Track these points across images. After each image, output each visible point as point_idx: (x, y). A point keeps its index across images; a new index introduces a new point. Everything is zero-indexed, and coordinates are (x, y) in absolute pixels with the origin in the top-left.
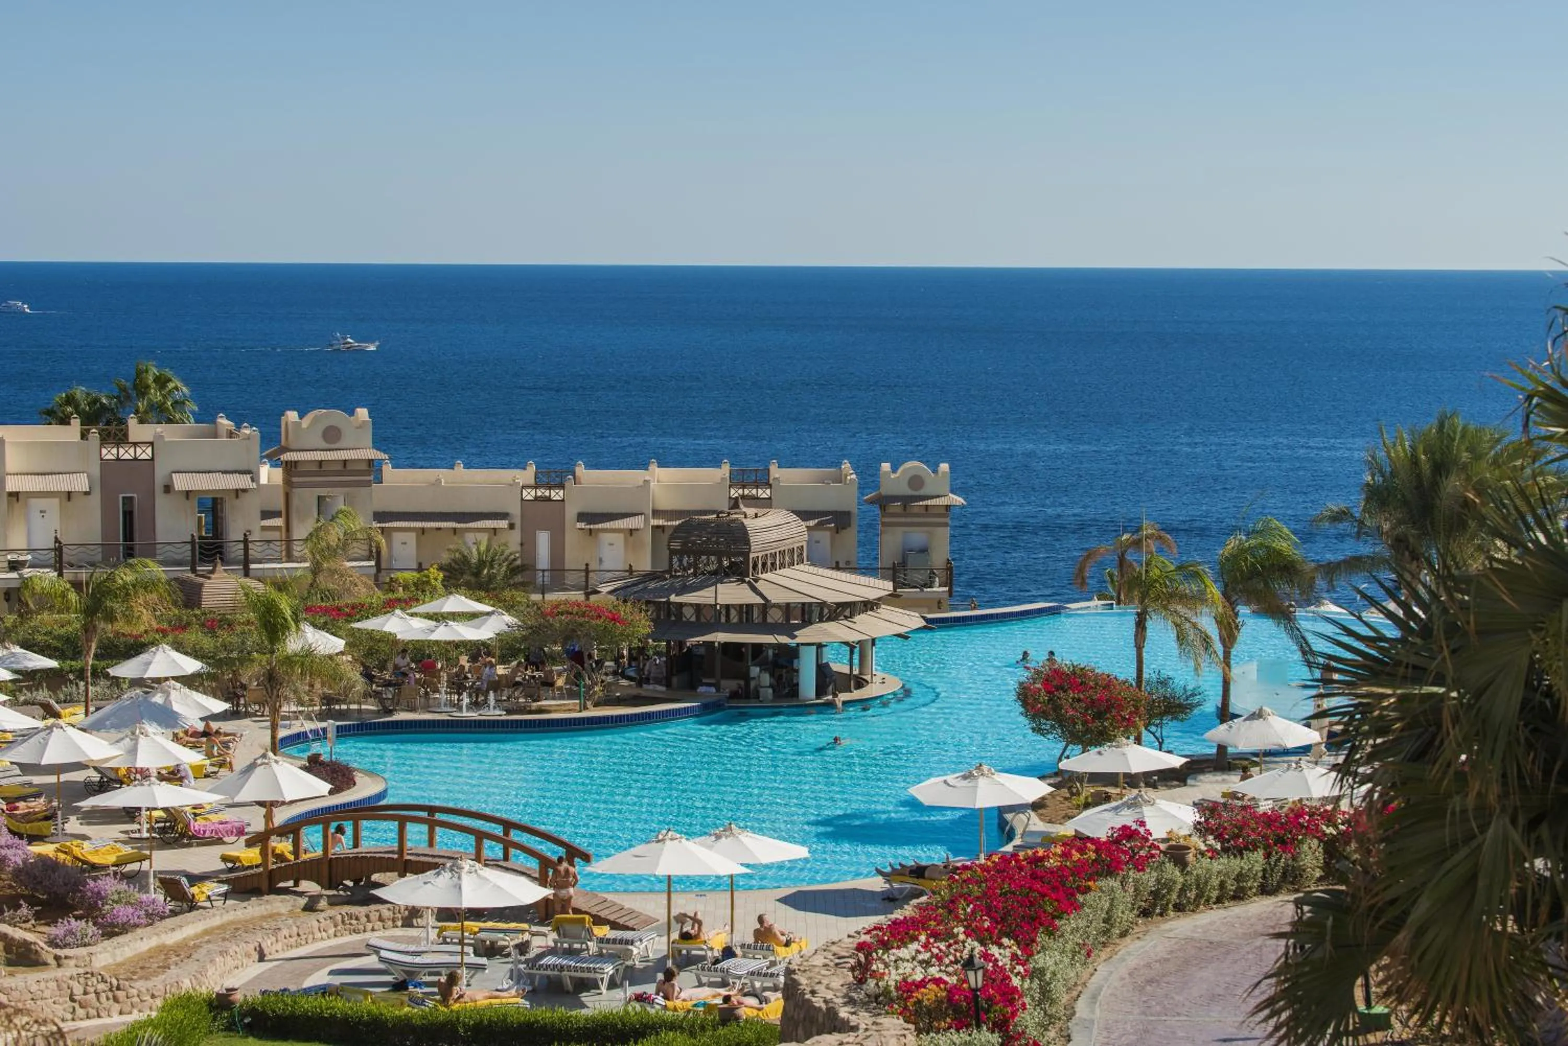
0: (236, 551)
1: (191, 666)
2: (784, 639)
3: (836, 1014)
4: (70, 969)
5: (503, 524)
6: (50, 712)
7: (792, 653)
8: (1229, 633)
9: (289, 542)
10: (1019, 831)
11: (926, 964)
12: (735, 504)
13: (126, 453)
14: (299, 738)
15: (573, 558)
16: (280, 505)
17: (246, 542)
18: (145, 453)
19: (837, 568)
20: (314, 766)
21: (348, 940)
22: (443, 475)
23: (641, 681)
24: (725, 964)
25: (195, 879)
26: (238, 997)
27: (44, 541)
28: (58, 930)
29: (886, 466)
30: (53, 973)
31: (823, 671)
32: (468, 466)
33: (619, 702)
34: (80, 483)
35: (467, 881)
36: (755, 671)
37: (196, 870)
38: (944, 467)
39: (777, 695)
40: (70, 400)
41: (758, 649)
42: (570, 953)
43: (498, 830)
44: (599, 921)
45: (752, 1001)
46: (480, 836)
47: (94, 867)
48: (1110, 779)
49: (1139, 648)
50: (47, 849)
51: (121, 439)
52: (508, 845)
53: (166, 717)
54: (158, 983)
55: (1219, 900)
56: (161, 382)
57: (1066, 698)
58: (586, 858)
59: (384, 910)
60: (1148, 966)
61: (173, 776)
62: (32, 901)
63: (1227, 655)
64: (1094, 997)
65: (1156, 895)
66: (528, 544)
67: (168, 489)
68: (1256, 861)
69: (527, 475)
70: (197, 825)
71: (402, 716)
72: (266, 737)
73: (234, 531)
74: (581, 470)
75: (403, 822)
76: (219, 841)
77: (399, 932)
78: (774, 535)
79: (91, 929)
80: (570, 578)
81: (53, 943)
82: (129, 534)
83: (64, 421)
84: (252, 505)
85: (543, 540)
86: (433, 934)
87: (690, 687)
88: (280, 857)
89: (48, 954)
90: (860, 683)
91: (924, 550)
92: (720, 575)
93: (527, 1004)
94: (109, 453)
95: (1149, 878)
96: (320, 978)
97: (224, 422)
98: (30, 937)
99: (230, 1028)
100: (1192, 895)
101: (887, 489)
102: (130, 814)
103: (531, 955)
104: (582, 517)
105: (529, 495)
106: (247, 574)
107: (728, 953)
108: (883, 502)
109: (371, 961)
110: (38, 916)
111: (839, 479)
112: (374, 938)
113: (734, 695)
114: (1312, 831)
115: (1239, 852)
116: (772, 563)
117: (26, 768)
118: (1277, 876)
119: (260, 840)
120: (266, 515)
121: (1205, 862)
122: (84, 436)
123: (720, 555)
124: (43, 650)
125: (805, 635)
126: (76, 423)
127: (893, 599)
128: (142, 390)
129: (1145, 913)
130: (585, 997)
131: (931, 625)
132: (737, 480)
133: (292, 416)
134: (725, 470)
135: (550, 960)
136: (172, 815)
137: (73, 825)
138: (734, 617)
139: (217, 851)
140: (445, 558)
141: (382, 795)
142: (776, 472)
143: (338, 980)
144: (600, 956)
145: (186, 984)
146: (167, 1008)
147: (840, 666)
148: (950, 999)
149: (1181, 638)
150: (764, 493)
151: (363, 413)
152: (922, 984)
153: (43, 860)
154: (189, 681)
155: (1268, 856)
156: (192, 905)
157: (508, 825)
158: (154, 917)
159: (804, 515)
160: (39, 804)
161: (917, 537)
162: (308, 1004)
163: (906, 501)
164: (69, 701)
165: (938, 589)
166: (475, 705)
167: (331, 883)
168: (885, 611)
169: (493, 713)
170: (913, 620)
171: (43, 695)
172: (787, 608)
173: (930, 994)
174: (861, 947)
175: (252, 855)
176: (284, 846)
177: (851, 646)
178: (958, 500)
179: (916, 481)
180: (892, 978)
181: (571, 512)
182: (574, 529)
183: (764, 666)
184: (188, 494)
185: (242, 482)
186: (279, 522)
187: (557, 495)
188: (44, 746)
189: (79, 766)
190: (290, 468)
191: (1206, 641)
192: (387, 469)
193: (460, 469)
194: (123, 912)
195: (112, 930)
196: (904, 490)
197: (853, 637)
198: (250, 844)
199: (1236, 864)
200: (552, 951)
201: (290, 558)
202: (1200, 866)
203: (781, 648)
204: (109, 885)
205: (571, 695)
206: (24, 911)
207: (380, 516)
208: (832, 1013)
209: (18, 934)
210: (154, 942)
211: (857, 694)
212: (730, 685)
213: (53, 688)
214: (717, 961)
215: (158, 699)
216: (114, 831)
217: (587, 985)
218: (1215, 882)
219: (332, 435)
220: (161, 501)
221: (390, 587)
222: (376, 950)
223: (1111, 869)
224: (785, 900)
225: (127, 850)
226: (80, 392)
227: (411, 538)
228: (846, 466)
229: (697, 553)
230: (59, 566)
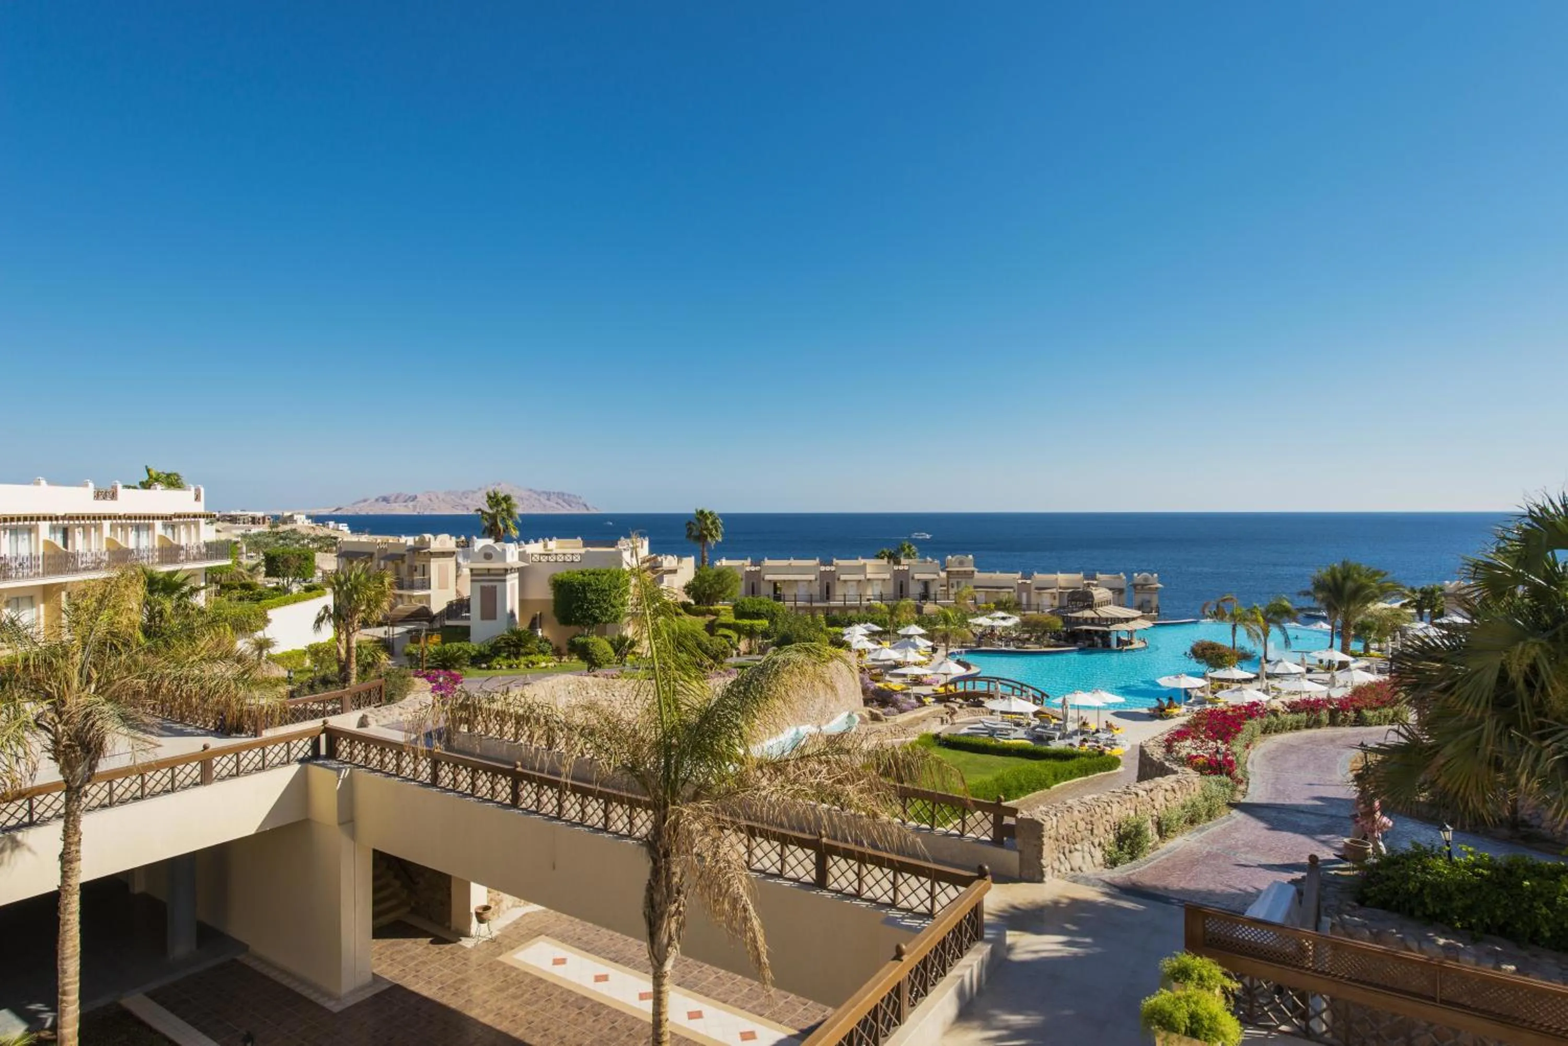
0: (933, 597)
1: (922, 631)
2: (1106, 629)
3: (1164, 765)
4: (889, 724)
5: (1011, 590)
6: (879, 643)
7: (1109, 633)
8: (1266, 634)
9: (948, 594)
10: (1193, 695)
11: (1195, 749)
12: (1089, 585)
13: (901, 568)
14: (953, 653)
15: (1034, 600)
16: (945, 583)
17: (936, 595)
18: (906, 568)
19: (1119, 605)
20: (959, 662)
21: (972, 718)
22: (992, 575)
23: (1059, 640)
24: (1097, 735)
25: (925, 696)
26: (942, 735)
27: (877, 592)
28: (886, 710)
29: (1136, 575)
30: (885, 724)
31: (1119, 639)
32: (1001, 572)
33: (1052, 647)
34: (887, 576)
35: (1013, 703)
36: (1096, 638)
37: (925, 693)
38: (1156, 575)
39: (1103, 645)
40: (883, 552)
41: (1096, 632)
42: (1044, 727)
43: (1019, 686)
44: (1054, 718)
45: (1108, 749)
46: (1014, 688)
47: (894, 691)
48: (1227, 680)
49: (1234, 636)
50: (881, 685)
51: (898, 563)
52: (1022, 691)
53: (915, 646)
54: (916, 728)
55: (1290, 729)
56: (909, 547)
57: (1209, 652)
58: (1048, 697)
59: (984, 709)
60: (1269, 752)
61: (918, 664)
62: (877, 701)
63: (1265, 640)
64: (1252, 763)
65: (1267, 727)
66: (1019, 596)
67: (913, 578)
68: (1304, 716)
69: (1019, 575)
70: (925, 679)
71: (983, 648)
72: (944, 653)
73: (932, 591)
74: (1035, 574)
75: (989, 682)
76: (931, 685)
77: (989, 717)
78: (1101, 596)
79: (896, 710)
80: (1033, 607)
81: (884, 714)
82: (901, 591)
83: (882, 558)
84: (937, 584)
85: (1024, 595)
86: (1000, 718)
87: (1074, 643)
88: (951, 691)
89: (883, 717)
90: (1131, 644)
91: (1149, 601)
92: (1084, 608)
93: (1032, 744)
94: (896, 568)
95: (1265, 721)
96: (965, 730)
97: (929, 559)
98: (878, 712)
99: (940, 745)
100: (1280, 727)
101: (1136, 581)
102: (904, 675)
103: (1032, 726)
104: (1037, 588)
105: (1020, 581)
106: (936, 603)
107: (1097, 731)
108: (1135, 586)
109: (980, 726)
110: (879, 705)
111: (1120, 578)
112: (982, 718)
113: (1089, 646)
114: (1324, 706)
115: (1297, 713)
116: (1101, 604)
117: (874, 660)
118: (1311, 722)
119: (945, 685)
120: (941, 586)
121: (1285, 716)
122: (889, 562)
123: (1084, 601)
124: (877, 624)
125: (1112, 628)
126: (886, 559)
127: (1142, 617)
128: (903, 550)
129: (1264, 732)
130: (1050, 742)
131: (1155, 625)
132: (1086, 578)
133: (949, 557)
134: (1082, 575)
135: (1038, 729)
136: (917, 676)
137: (888, 678)
138: (1089, 621)
139: (931, 688)
140: (995, 600)
141: (979, 673)
142: (1098, 576)
143: (971, 731)
144: (1054, 729)
145: (925, 731)
146: (921, 738)
147: (1124, 638)
148: (1209, 763)
149: (1249, 634)
150: (1095, 582)
151: (971, 557)
152: (1196, 757)
153: (879, 687)
154: (921, 636)
155: (1308, 714)
156: (925, 705)
157: (1022, 685)
158: (913, 708)
159: (1110, 589)
160: (878, 671)
161: (1147, 597)
162: (964, 739)
163: (1143, 585)
164: (884, 640)
165: (1154, 614)
166: (1006, 646)
167: (966, 700)
168: (1140, 621)
169: (1013, 649)
170: (1149, 624)
171: (877, 638)
172: (1107, 619)
173: (1201, 760)
174: (1167, 740)
175: (942, 690)
176: (952, 687)
177: (1128, 632)
178: (1160, 585)
179: (1146, 579)
180: (1184, 753)
181: (1033, 587)
182: (1034, 592)
183: (1100, 637)
184: (919, 580)
185: (935, 576)
186: (945, 588)
187: (1029, 582)
188: (879, 654)
189: (889, 660)
190: (949, 572)
191: (1258, 636)
192: (976, 573)
193: (998, 573)
194: (905, 706)
195: (902, 711)
196: (1142, 582)
197: (1129, 629)
198: (942, 686)
199: (1296, 717)
200: (1038, 726)
201: (948, 599)
202: (1283, 717)
203: (1105, 631)
204: (900, 697)
205: (1036, 643)
206: (875, 703)
207: (975, 587)
208: (1162, 764)
209: (875, 711)
210: (913, 716)
211: (1130, 647)
212: (1087, 643)
213: (880, 636)
214: (1093, 734)
215: (912, 640)
216: (900, 680)
217: (1052, 738)
218: (1289, 723)
219: (961, 563)
220: (911, 581)
221: (979, 608)
222: (983, 722)
223: (1251, 716)
224: (1114, 714)
225: (904, 686)
226: (885, 550)
227: (983, 594)
228: (1122, 574)
229: (1076, 600)
230: (882, 600)
